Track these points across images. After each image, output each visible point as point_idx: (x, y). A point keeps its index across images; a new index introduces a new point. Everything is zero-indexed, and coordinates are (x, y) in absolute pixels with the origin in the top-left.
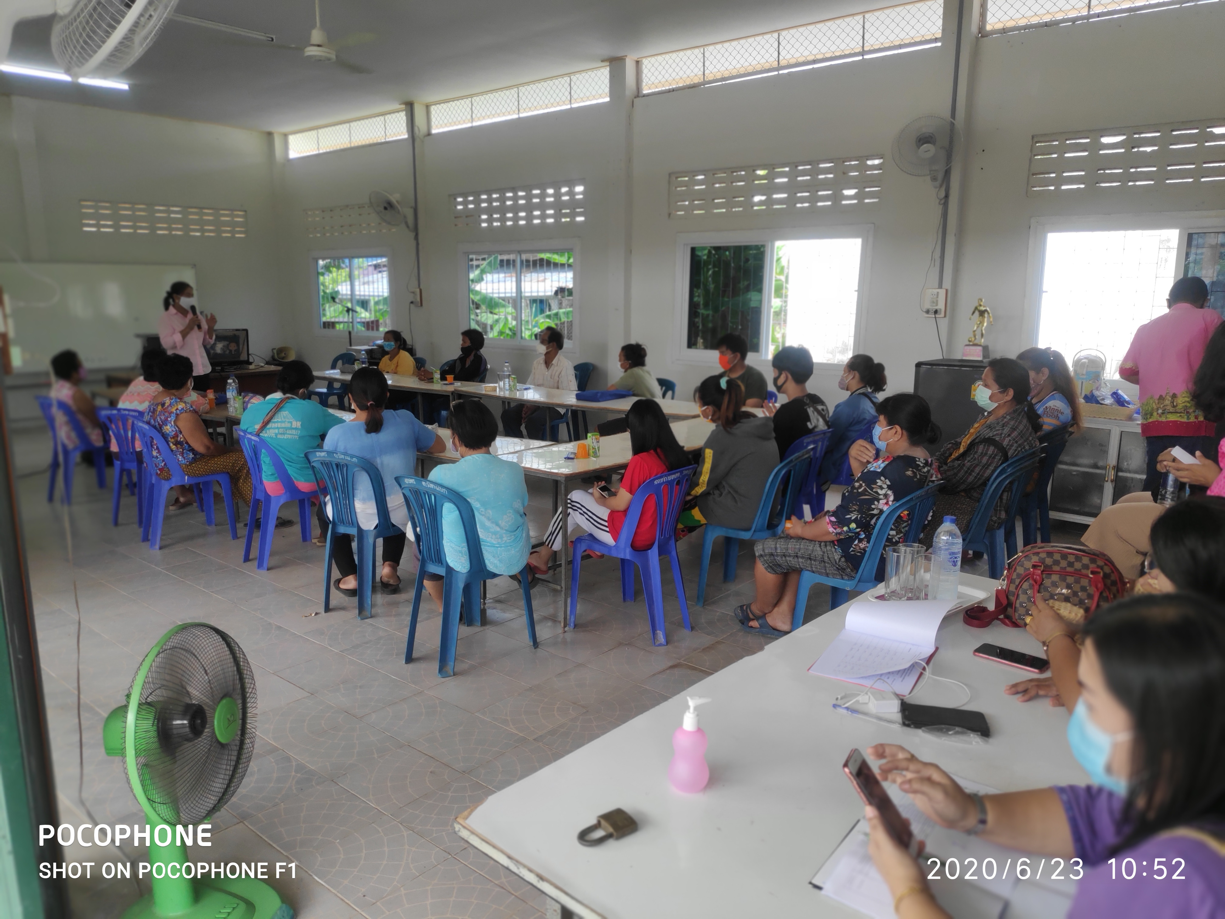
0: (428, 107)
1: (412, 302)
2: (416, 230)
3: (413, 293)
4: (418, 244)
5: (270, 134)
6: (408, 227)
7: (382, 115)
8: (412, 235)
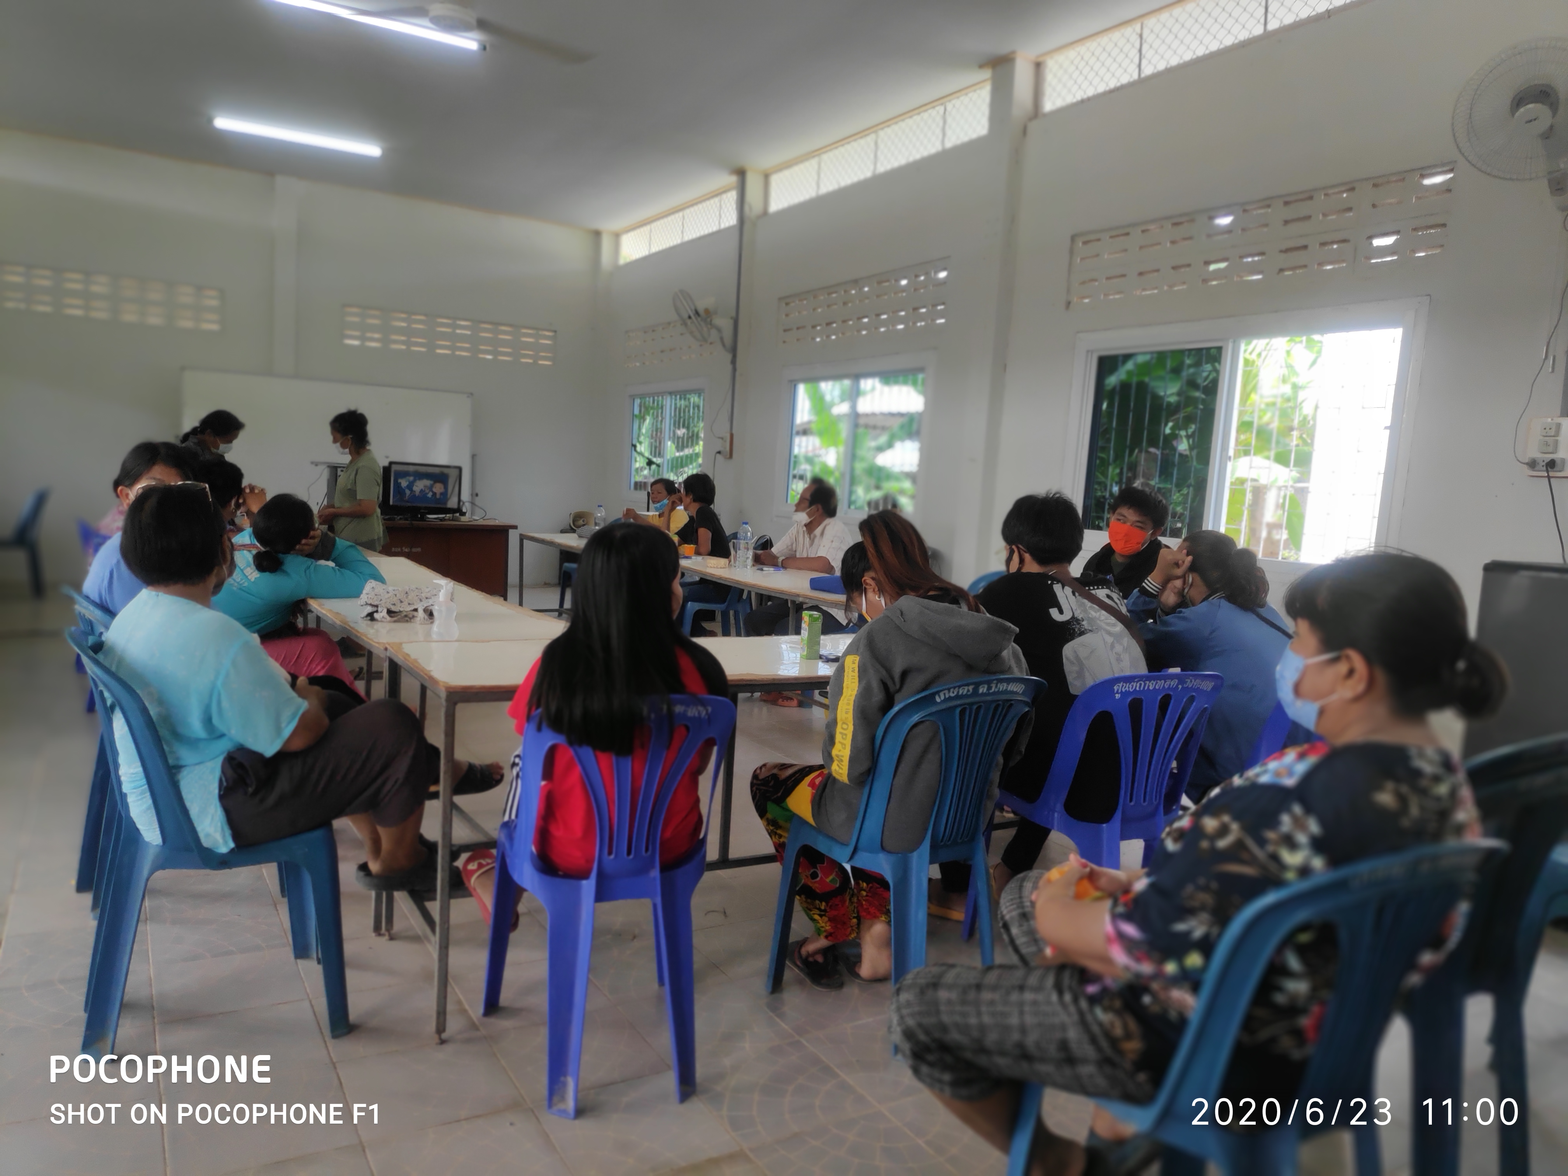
0: (767, 177)
1: (719, 452)
2: (734, 351)
3: (722, 438)
4: (734, 370)
5: (597, 234)
6: (724, 345)
7: (716, 195)
8: (729, 357)
